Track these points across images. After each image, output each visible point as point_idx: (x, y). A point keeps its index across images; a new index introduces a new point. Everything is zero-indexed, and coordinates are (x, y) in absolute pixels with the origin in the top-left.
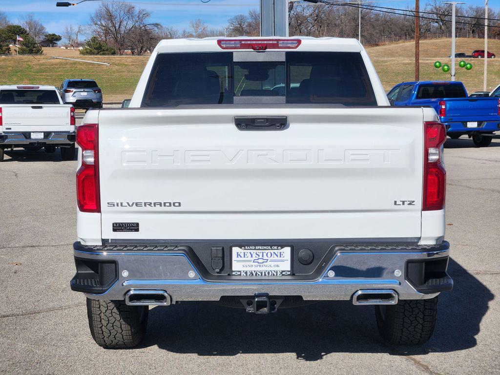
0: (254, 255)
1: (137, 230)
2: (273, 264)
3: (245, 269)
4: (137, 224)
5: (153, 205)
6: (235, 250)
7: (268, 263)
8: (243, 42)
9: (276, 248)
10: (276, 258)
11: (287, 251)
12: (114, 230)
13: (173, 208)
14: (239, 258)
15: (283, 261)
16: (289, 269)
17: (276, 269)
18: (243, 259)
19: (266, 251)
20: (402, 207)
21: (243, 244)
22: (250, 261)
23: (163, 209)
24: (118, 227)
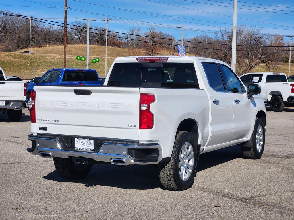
0: (82, 142)
1: (46, 130)
2: (88, 146)
3: (79, 147)
4: (46, 128)
5: (50, 121)
6: (76, 139)
7: (87, 145)
8: (146, 59)
9: (89, 140)
10: (89, 144)
11: (92, 141)
12: (40, 130)
13: (56, 123)
14: (77, 143)
15: (91, 145)
16: (93, 148)
17: (89, 148)
19: (86, 141)
20: (131, 127)
21: (78, 137)
22: (80, 144)
23: (54, 122)
24: (41, 129)
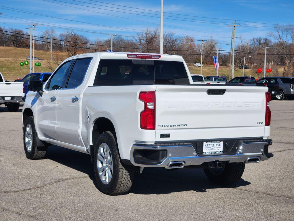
0: (211, 145)
1: (169, 137)
2: (217, 148)
3: (208, 151)
4: (170, 134)
5: (176, 126)
6: (205, 143)
7: (215, 148)
8: (137, 55)
9: (218, 142)
10: (218, 146)
11: (222, 143)
12: (161, 137)
13: (184, 127)
14: (206, 147)
15: (220, 147)
16: (222, 151)
17: (218, 151)
18: (207, 147)
19: (215, 144)
20: (259, 125)
21: (207, 141)
22: (209, 148)
23: (180, 127)
24: (162, 136)
